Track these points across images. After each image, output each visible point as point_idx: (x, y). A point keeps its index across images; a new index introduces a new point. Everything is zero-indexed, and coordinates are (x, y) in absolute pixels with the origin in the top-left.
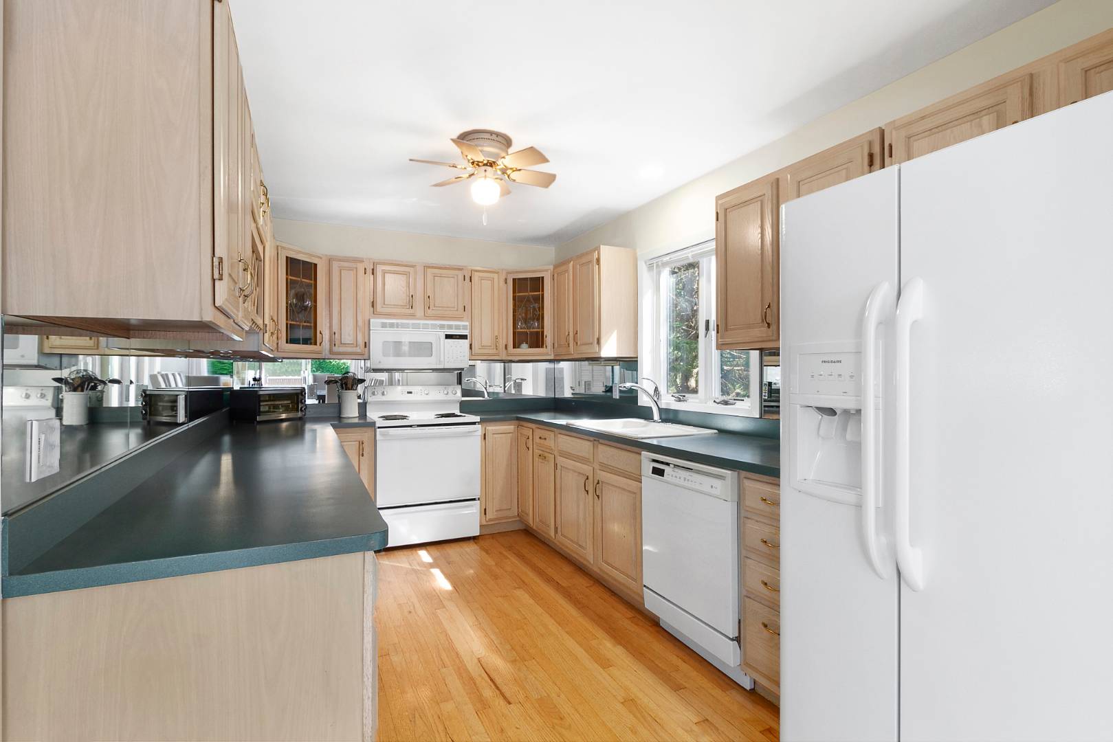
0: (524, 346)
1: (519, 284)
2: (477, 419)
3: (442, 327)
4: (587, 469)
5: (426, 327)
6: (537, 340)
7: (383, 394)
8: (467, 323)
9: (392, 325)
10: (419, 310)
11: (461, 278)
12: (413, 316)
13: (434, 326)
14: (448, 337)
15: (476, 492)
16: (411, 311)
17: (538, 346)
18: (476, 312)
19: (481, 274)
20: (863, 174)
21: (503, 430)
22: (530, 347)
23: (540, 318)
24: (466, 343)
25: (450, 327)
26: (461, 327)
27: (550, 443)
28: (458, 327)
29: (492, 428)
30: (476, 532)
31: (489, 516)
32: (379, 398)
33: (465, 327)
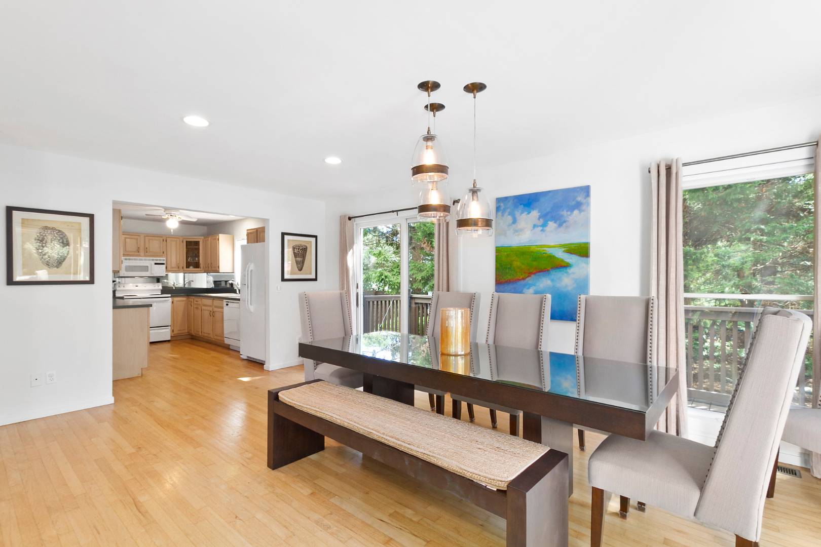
0: (191, 267)
1: (189, 244)
2: (170, 295)
3: (153, 260)
4: (211, 309)
5: (145, 260)
6: (197, 265)
7: (124, 287)
8: (165, 259)
9: (130, 259)
10: (142, 253)
11: (162, 240)
12: (139, 256)
13: (149, 260)
14: (156, 264)
15: (169, 323)
16: (138, 253)
17: (197, 268)
18: (169, 253)
19: (171, 239)
20: (254, 243)
21: (181, 300)
22: (195, 268)
23: (198, 257)
24: (164, 266)
25: (157, 260)
26: (162, 259)
27: (199, 302)
28: (160, 260)
29: (176, 299)
30: (169, 338)
31: (175, 332)
32: (122, 288)
33: (164, 260)
